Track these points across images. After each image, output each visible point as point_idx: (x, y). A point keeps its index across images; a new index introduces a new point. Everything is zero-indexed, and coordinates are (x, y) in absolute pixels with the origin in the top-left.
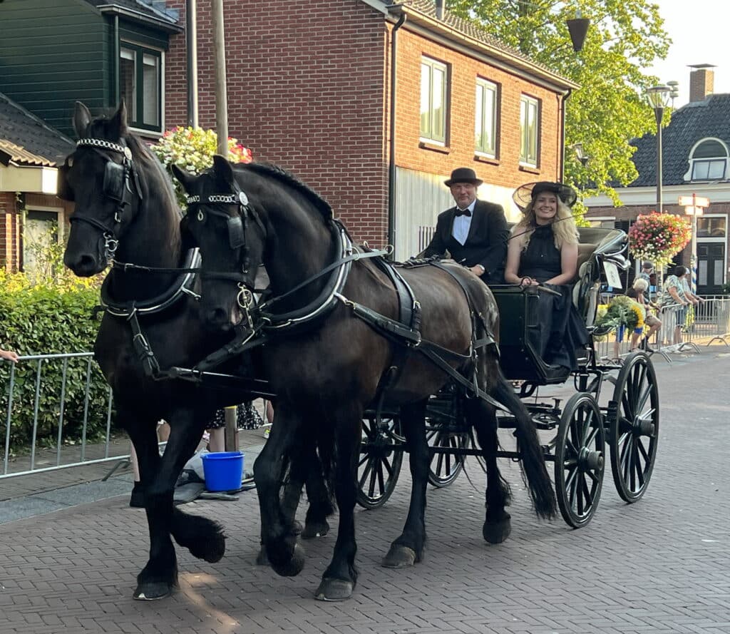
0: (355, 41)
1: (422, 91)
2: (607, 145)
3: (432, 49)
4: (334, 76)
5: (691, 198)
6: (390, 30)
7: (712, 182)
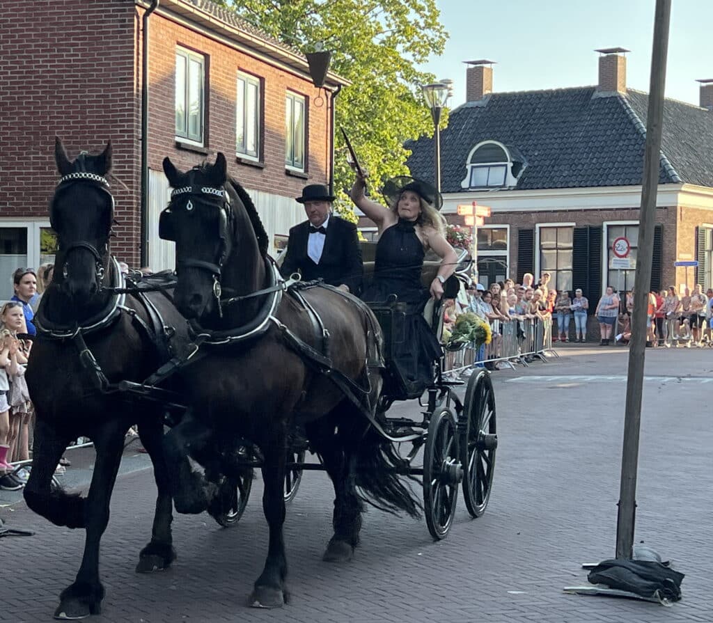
1: (177, 85)
2: (379, 148)
3: (188, 38)
4: (78, 66)
5: (471, 207)
6: (141, 16)
7: (491, 190)
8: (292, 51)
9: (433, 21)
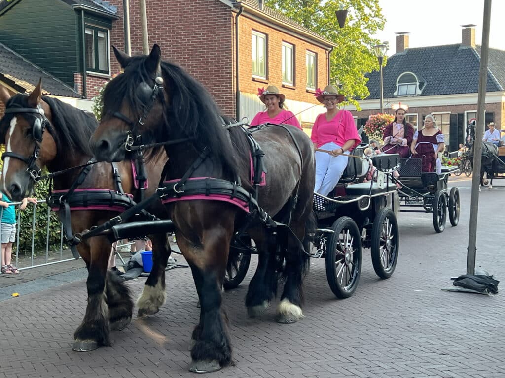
0: (215, 22)
1: (252, 50)
2: (352, 77)
3: (257, 26)
4: (205, 42)
5: (399, 105)
6: (235, 16)
7: (409, 96)
8: (308, 31)
9: (379, 13)
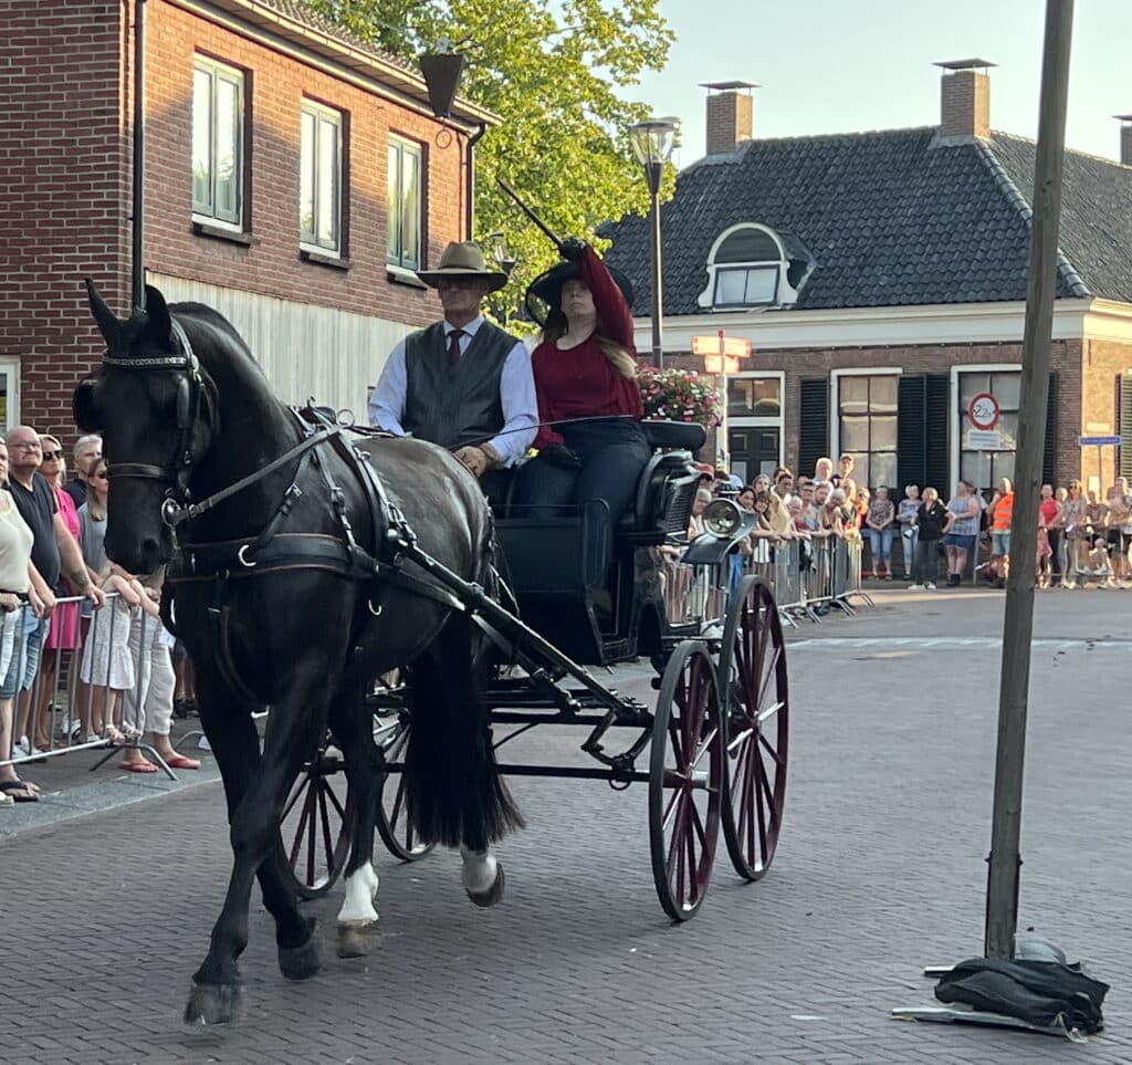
0: (62, 21)
1: (195, 123)
3: (214, 41)
4: (21, 89)
5: (718, 339)
6: (131, 3)
7: (752, 309)
8: (398, 64)
9: (647, 11)
